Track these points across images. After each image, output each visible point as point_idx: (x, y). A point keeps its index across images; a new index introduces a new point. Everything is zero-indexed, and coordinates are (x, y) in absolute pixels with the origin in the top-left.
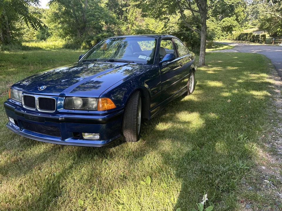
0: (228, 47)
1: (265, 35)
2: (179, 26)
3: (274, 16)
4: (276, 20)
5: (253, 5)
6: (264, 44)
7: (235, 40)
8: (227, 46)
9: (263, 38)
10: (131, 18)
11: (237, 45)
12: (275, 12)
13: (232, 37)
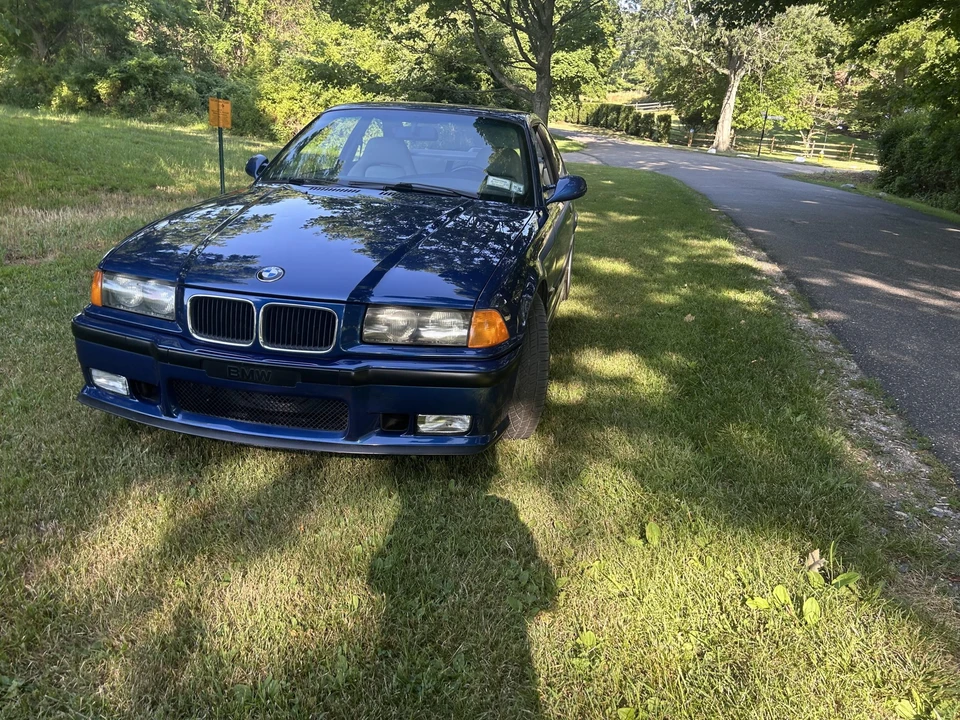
0: (568, 146)
1: (670, 117)
2: (437, 62)
3: (699, 62)
4: (700, 73)
5: (642, 19)
6: (664, 144)
7: (583, 123)
8: (565, 142)
9: (663, 124)
10: (251, 10)
11: (593, 140)
12: (700, 48)
13: (576, 114)
